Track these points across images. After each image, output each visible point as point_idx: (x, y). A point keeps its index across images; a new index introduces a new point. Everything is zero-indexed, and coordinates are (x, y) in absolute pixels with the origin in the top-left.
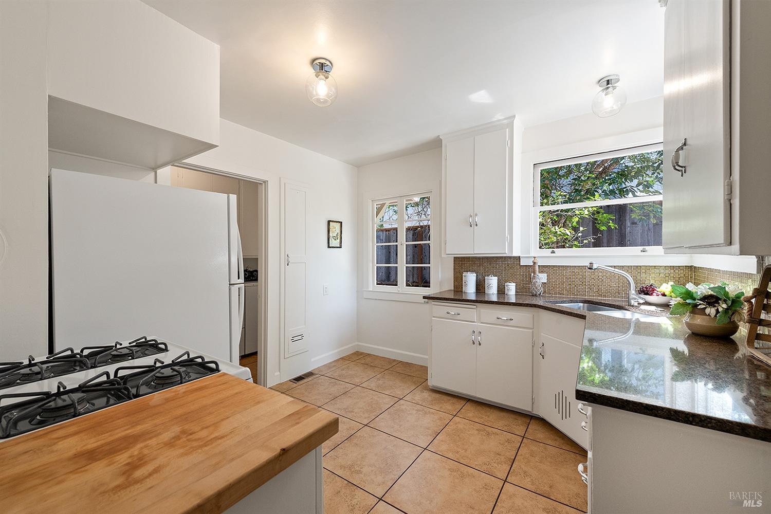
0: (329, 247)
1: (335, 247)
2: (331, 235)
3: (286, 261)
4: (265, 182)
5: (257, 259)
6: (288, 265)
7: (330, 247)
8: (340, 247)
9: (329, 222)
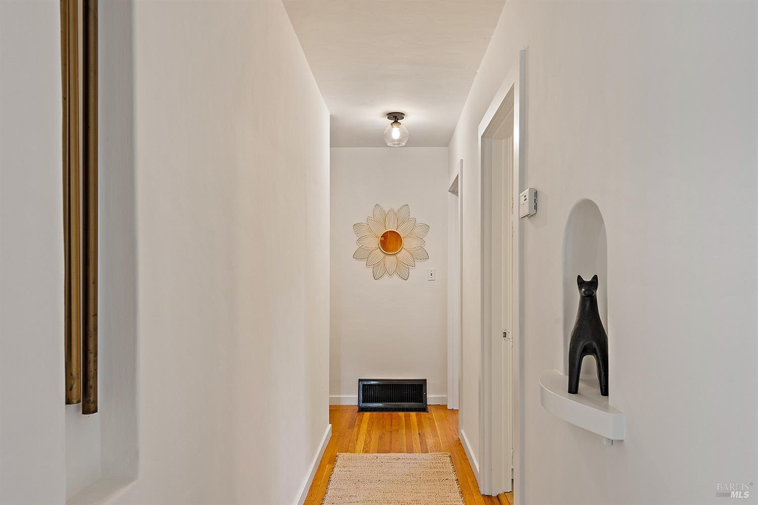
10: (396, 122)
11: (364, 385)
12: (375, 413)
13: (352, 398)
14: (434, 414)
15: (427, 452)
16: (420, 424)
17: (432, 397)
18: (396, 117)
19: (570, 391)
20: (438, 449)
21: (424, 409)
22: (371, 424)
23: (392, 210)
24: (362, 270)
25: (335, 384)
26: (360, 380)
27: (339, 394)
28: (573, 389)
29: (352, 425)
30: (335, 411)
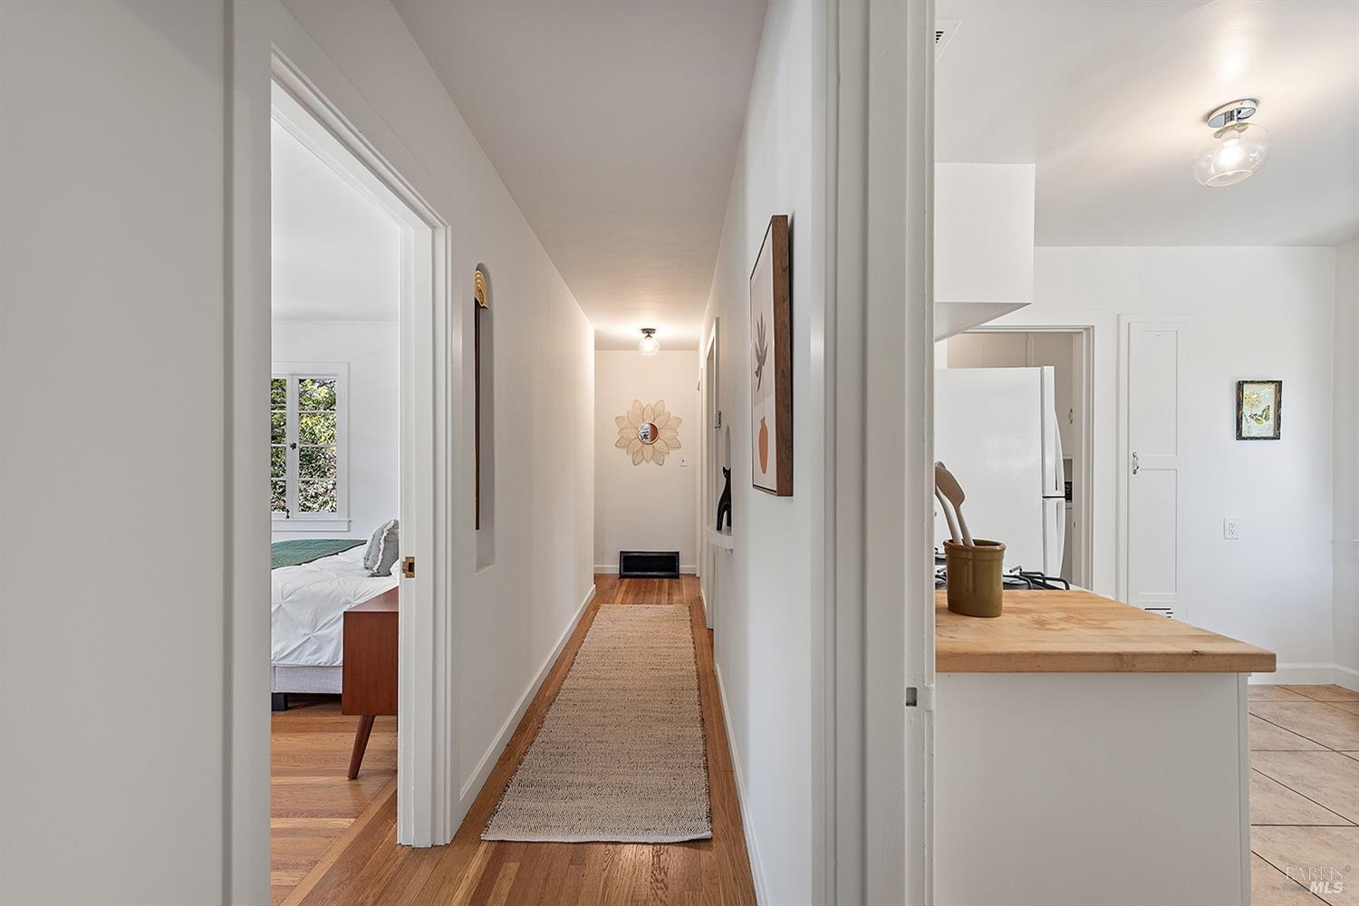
0: (1240, 437)
1: (1257, 438)
2: (1246, 410)
3: (1131, 465)
4: (1089, 330)
5: (1071, 460)
6: (1135, 473)
7: (1244, 439)
8: (1277, 437)
9: (1240, 385)
10: (649, 336)
11: (624, 557)
12: (633, 580)
13: (613, 567)
14: (683, 581)
15: (672, 604)
16: (670, 587)
17: (684, 567)
18: (648, 332)
19: (718, 529)
20: (680, 602)
21: (677, 577)
22: (629, 586)
23: (649, 404)
24: (624, 457)
25: (599, 556)
26: (621, 552)
27: (603, 564)
28: (719, 528)
29: (613, 587)
30: (598, 578)
